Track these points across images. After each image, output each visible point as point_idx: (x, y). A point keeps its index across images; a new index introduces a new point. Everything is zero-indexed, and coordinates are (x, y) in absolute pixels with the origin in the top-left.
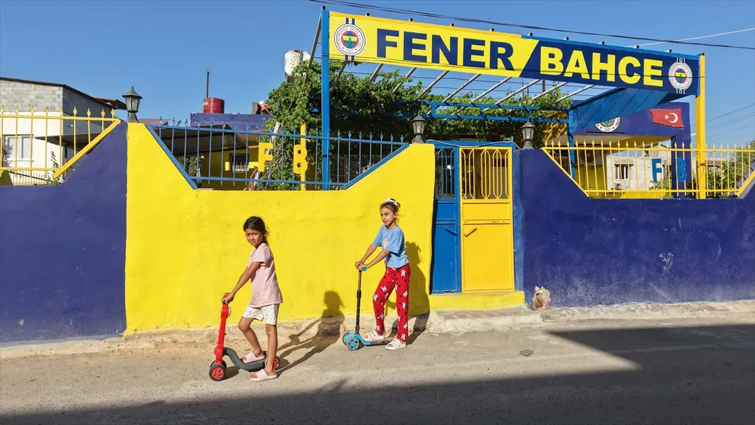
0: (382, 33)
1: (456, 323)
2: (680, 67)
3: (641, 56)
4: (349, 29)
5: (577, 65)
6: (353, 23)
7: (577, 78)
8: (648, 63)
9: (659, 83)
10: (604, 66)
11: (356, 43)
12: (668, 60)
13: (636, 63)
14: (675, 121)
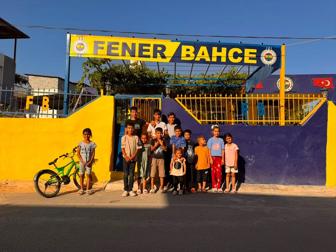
0: (96, 43)
2: (268, 52)
3: (243, 47)
4: (80, 42)
5: (203, 54)
6: (82, 39)
7: (203, 61)
8: (247, 51)
9: (255, 62)
10: (219, 54)
11: (83, 49)
13: (239, 51)
14: (328, 85)
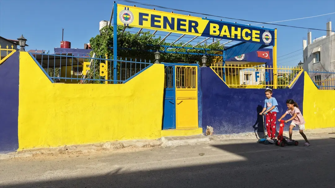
0: (141, 15)
1: (173, 142)
2: (267, 34)
3: (251, 29)
4: (126, 12)
5: (225, 32)
6: (128, 10)
7: (225, 37)
8: (254, 32)
9: (258, 40)
10: (236, 33)
11: (129, 19)
12: (262, 31)
13: (249, 32)
14: (267, 57)
